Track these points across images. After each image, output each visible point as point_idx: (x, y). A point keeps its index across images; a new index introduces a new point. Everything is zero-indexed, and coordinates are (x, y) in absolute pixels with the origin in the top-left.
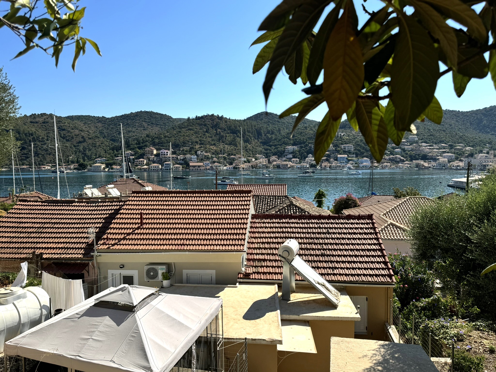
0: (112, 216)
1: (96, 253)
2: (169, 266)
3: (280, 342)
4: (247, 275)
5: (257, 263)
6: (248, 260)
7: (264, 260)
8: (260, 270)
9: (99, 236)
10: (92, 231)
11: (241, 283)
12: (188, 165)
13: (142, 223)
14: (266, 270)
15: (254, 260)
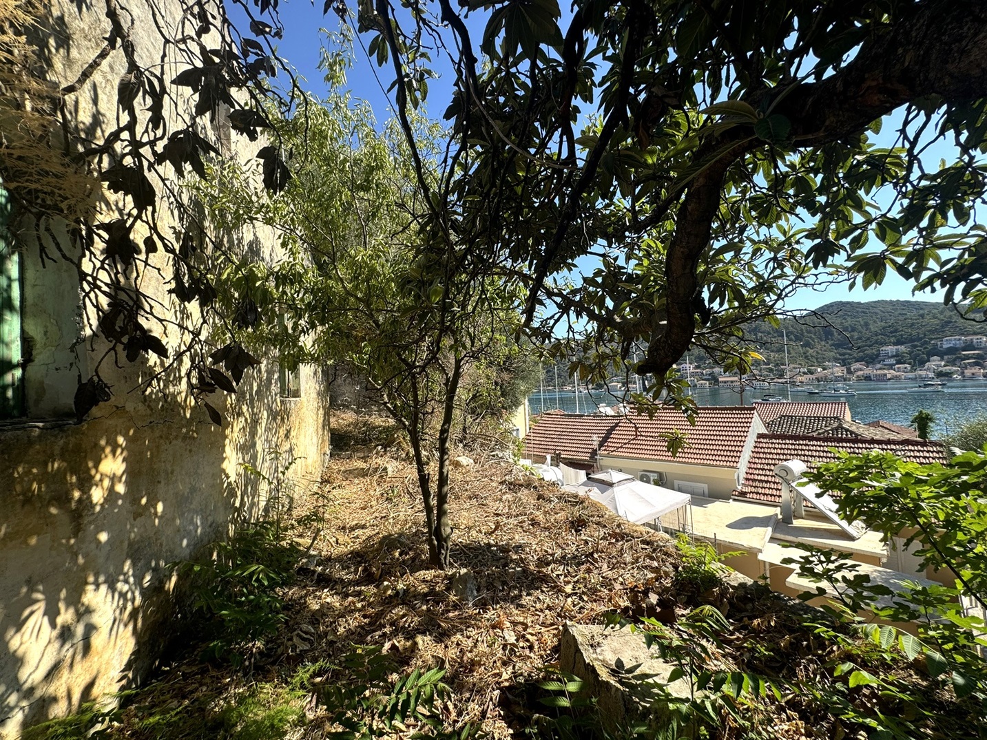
0: (613, 429)
1: (598, 457)
2: (660, 474)
3: (760, 551)
4: (743, 494)
5: (757, 484)
6: (747, 479)
7: (767, 482)
8: (760, 490)
9: (601, 445)
10: (596, 439)
11: (735, 500)
12: (716, 381)
13: (637, 435)
14: (767, 491)
15: (754, 480)
